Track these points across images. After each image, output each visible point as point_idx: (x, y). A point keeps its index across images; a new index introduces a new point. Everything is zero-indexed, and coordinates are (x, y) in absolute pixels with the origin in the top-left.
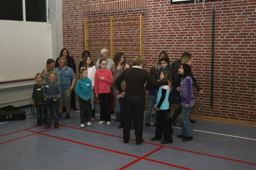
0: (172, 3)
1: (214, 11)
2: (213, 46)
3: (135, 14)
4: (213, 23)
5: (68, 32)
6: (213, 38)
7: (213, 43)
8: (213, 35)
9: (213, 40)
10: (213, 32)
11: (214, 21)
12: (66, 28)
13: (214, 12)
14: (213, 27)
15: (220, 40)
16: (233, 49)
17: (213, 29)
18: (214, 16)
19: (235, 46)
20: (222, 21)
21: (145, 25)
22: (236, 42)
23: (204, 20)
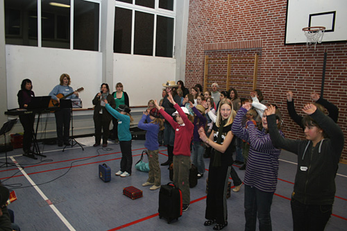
0: (285, 44)
2: (323, 86)
3: (250, 54)
4: (324, 65)
5: (190, 67)
6: (323, 78)
7: (323, 84)
8: (323, 76)
9: (323, 81)
10: (324, 73)
11: (325, 63)
12: (188, 63)
13: (326, 54)
14: (324, 68)
15: (330, 81)
16: (342, 90)
17: (324, 71)
18: (325, 58)
20: (333, 63)
21: (259, 64)
23: (316, 62)
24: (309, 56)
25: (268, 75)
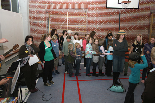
0: (107, 8)
1: (120, 13)
2: (119, 27)
4: (120, 18)
6: (119, 24)
7: (119, 26)
8: (119, 23)
9: (119, 25)
10: (120, 22)
11: (120, 17)
12: (32, 17)
14: (120, 19)
15: (122, 25)
17: (120, 21)
18: (120, 15)
19: (128, 27)
20: (123, 17)
22: (128, 26)
23: (116, 16)
24: (113, 14)
25: (93, 23)
